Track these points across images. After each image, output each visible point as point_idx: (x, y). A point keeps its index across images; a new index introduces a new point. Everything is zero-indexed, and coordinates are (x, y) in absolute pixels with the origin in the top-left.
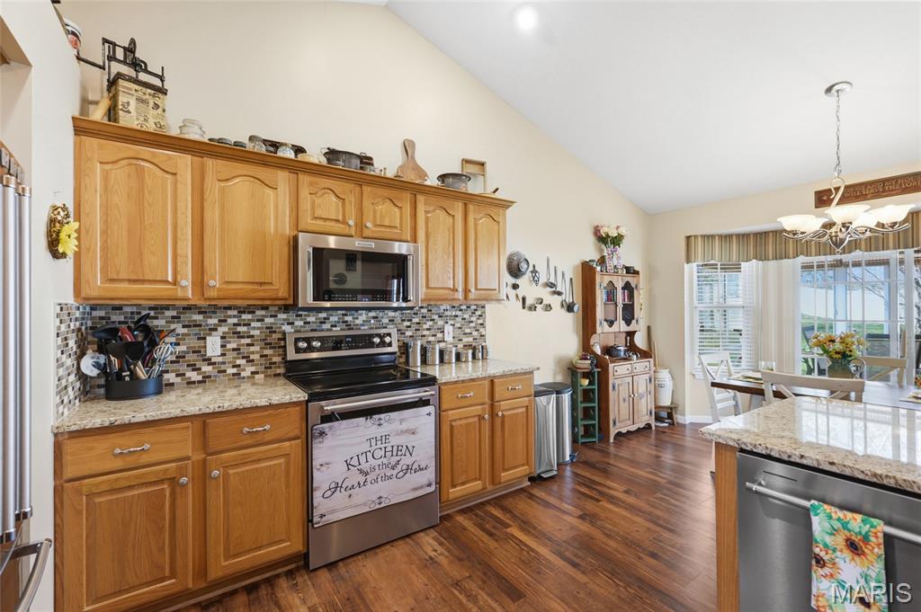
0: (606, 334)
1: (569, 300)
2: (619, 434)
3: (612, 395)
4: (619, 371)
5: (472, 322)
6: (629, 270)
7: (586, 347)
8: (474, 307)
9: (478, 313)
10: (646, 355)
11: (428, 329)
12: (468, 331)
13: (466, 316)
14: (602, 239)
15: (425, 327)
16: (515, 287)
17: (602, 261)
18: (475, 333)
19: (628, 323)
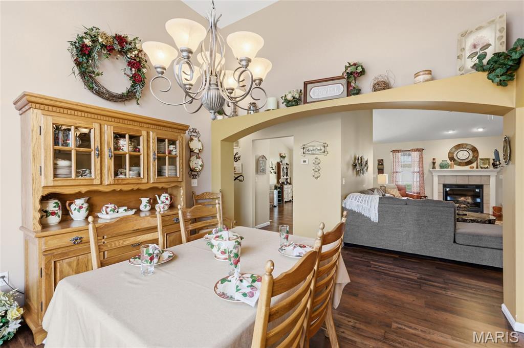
0: (282, 179)
1: (275, 171)
2: (285, 202)
3: (284, 192)
4: (285, 187)
6: (287, 164)
7: (278, 182)
10: (290, 184)
14: (281, 157)
17: (281, 162)
19: (287, 176)
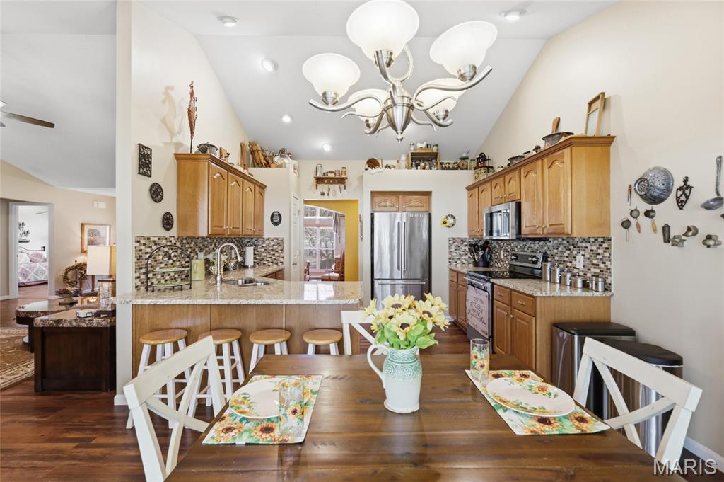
5: (599, 254)
8: (602, 240)
9: (605, 245)
11: (567, 257)
12: (595, 262)
13: (594, 248)
15: (566, 254)
16: (648, 214)
18: (602, 266)
